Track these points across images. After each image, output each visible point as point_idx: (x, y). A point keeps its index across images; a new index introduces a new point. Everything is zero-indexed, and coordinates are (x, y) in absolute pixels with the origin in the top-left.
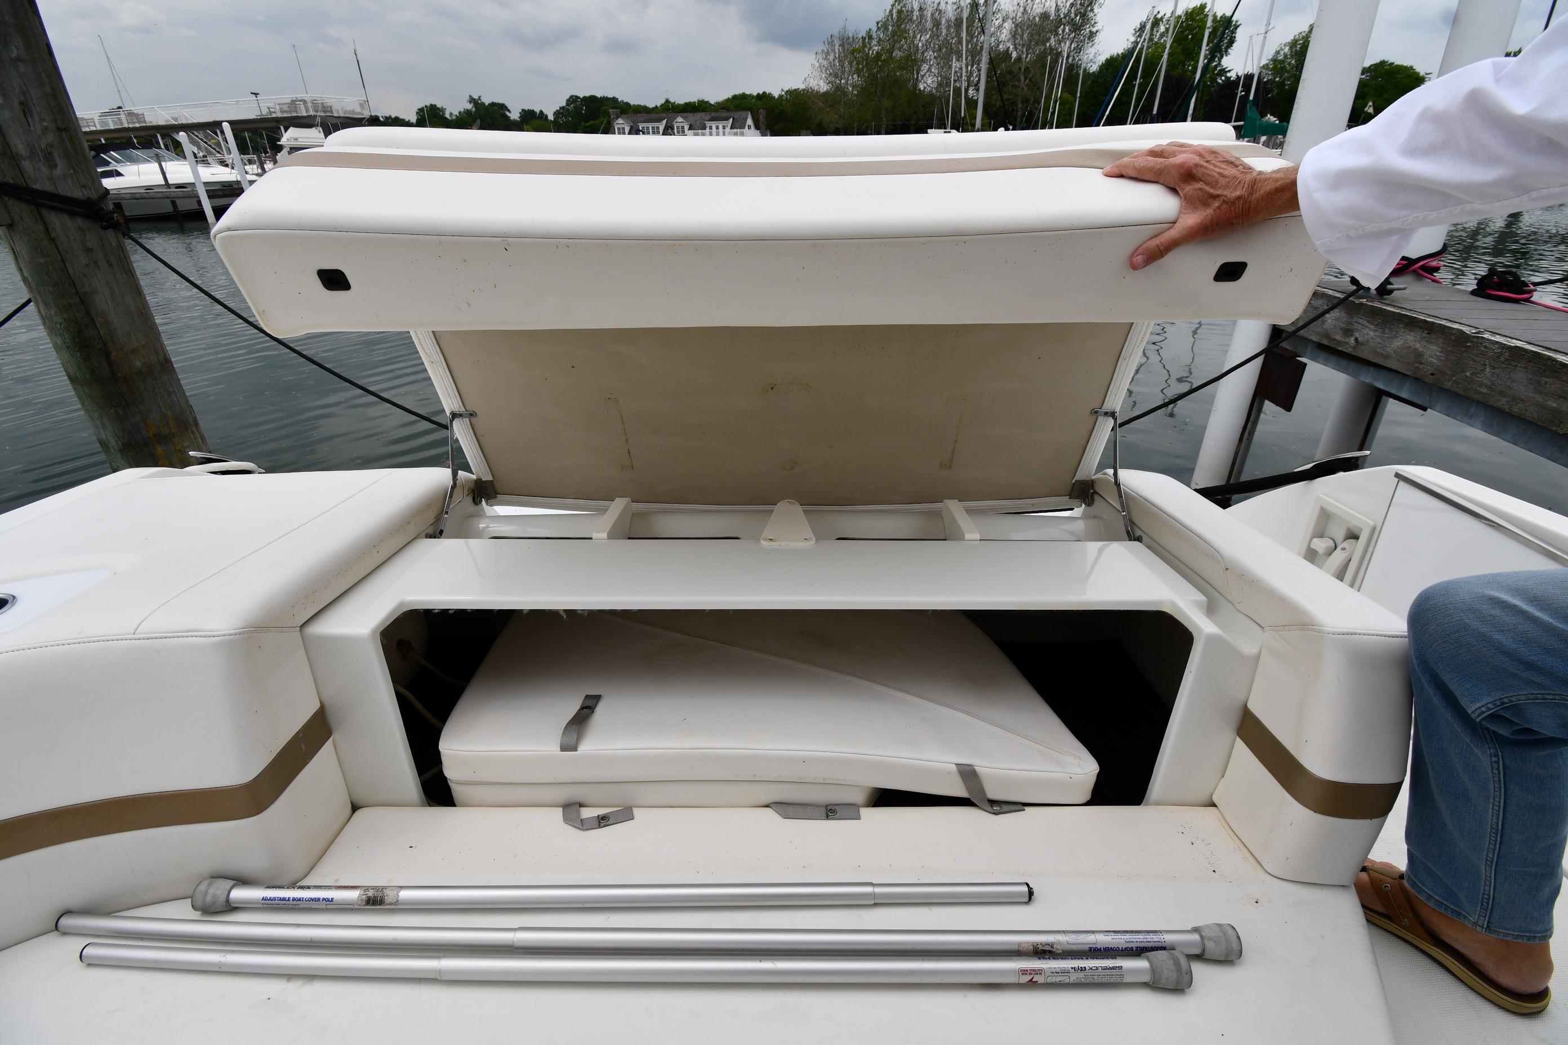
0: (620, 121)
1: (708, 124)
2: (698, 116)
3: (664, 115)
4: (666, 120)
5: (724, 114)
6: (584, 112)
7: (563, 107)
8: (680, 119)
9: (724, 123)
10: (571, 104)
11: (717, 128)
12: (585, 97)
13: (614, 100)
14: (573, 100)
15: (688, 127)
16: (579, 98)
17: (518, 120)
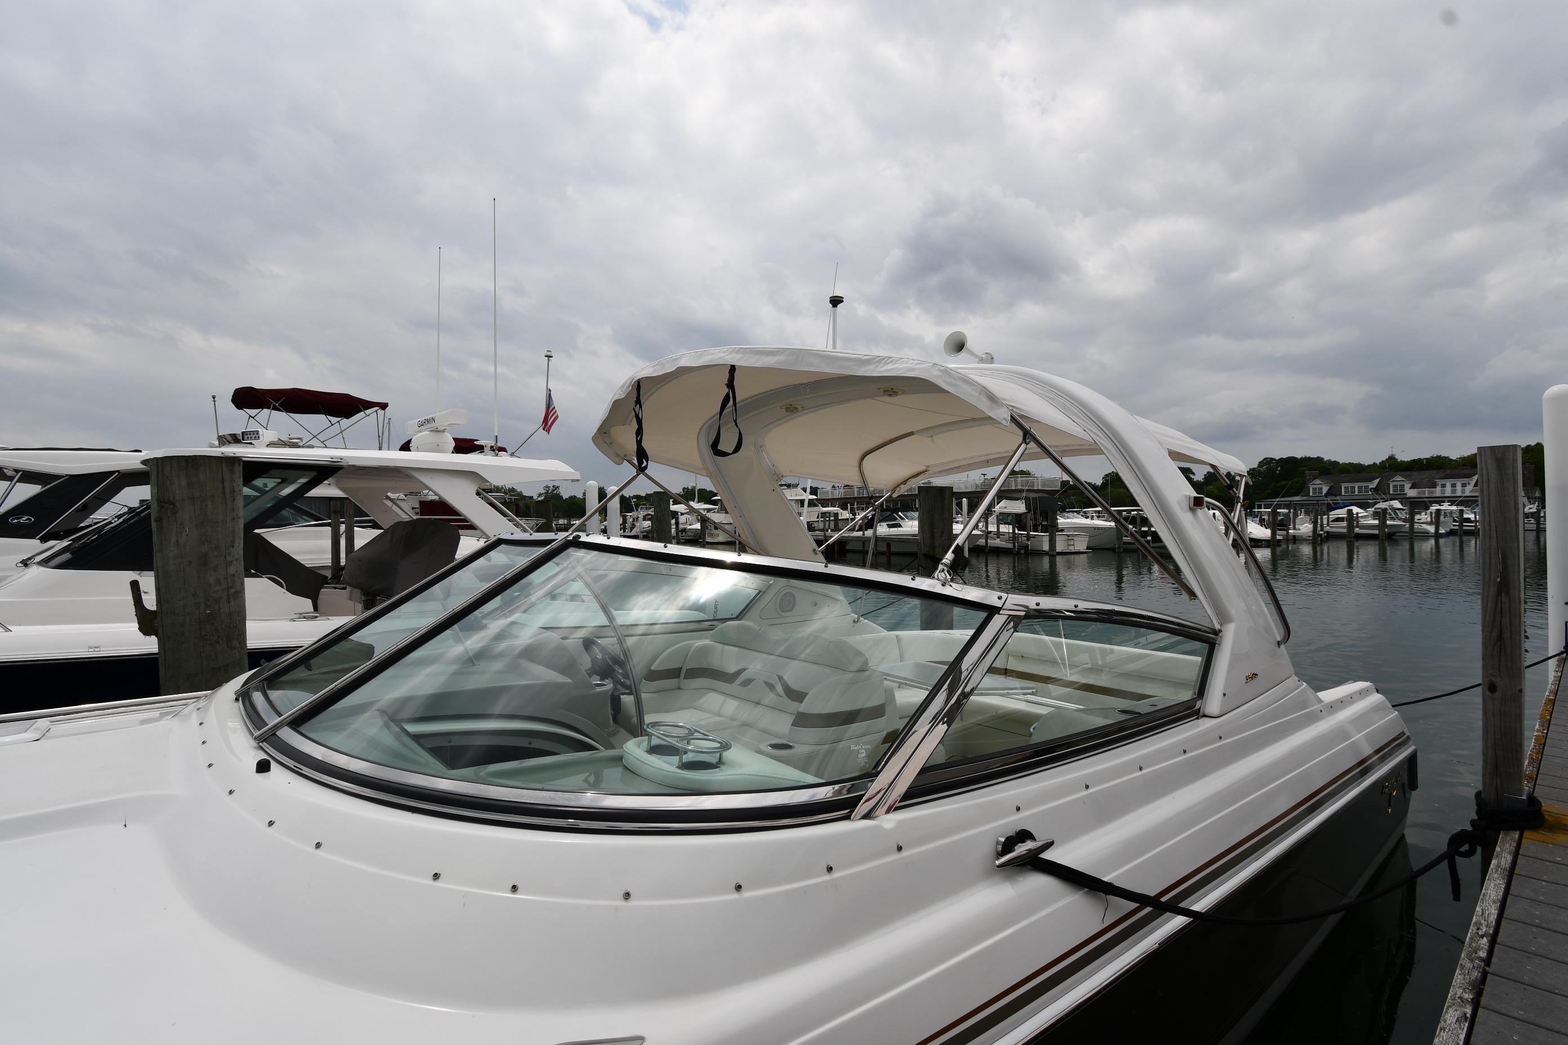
0: (1317, 481)
1: (1440, 482)
2: (1426, 475)
3: (1377, 474)
4: (1379, 479)
5: (1466, 471)
6: (1278, 472)
7: (1254, 469)
8: (1399, 478)
9: (1465, 480)
10: (1264, 466)
11: (1454, 486)
12: (1281, 459)
13: (1319, 460)
14: (1267, 462)
15: (1410, 485)
16: (1275, 459)
17: (1202, 481)
